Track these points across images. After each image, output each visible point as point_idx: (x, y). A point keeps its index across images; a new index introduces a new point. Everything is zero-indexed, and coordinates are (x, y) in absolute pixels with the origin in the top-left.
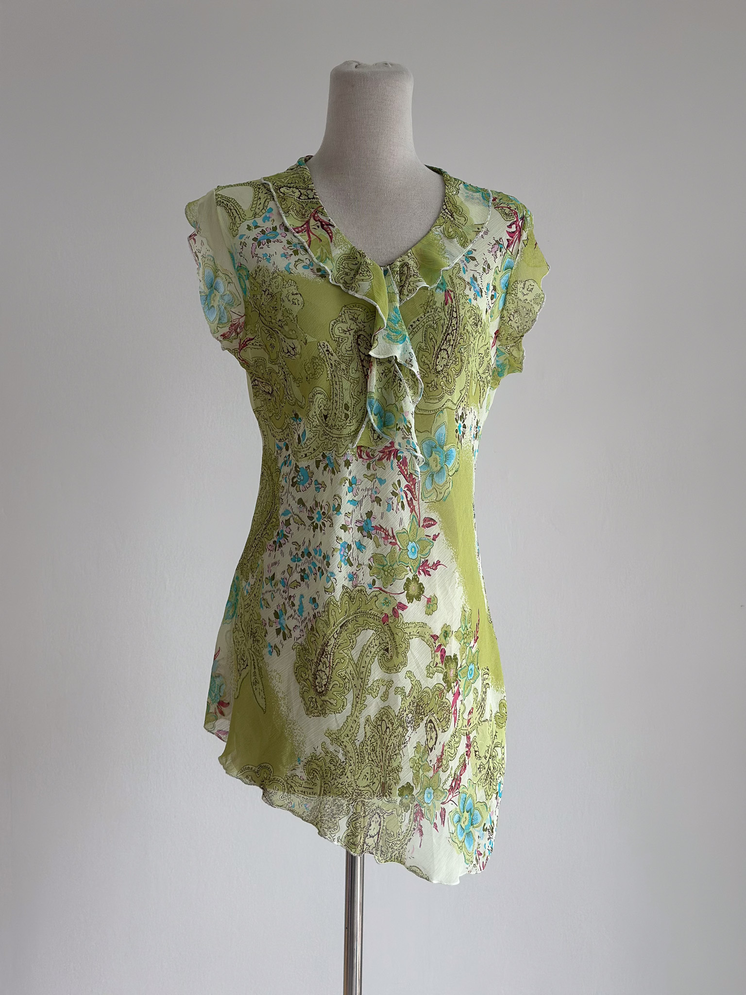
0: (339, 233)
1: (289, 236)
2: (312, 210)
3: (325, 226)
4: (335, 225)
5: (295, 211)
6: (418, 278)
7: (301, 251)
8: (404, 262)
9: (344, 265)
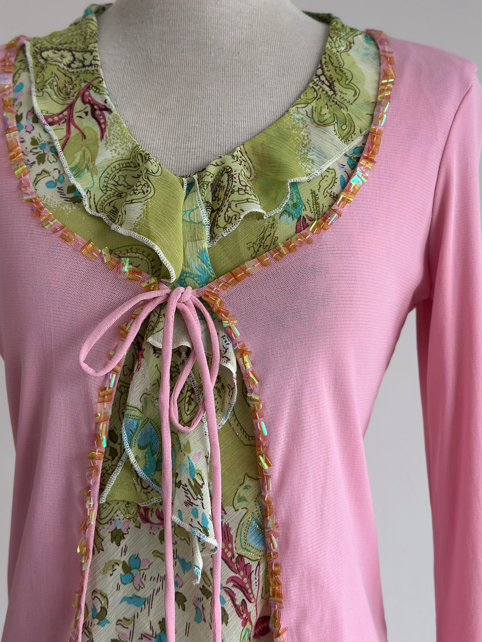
0: (117, 122)
1: (37, 132)
2: (83, 85)
3: (98, 112)
4: (113, 108)
5: (55, 88)
6: (247, 196)
7: (50, 156)
8: (223, 166)
9: (116, 179)
